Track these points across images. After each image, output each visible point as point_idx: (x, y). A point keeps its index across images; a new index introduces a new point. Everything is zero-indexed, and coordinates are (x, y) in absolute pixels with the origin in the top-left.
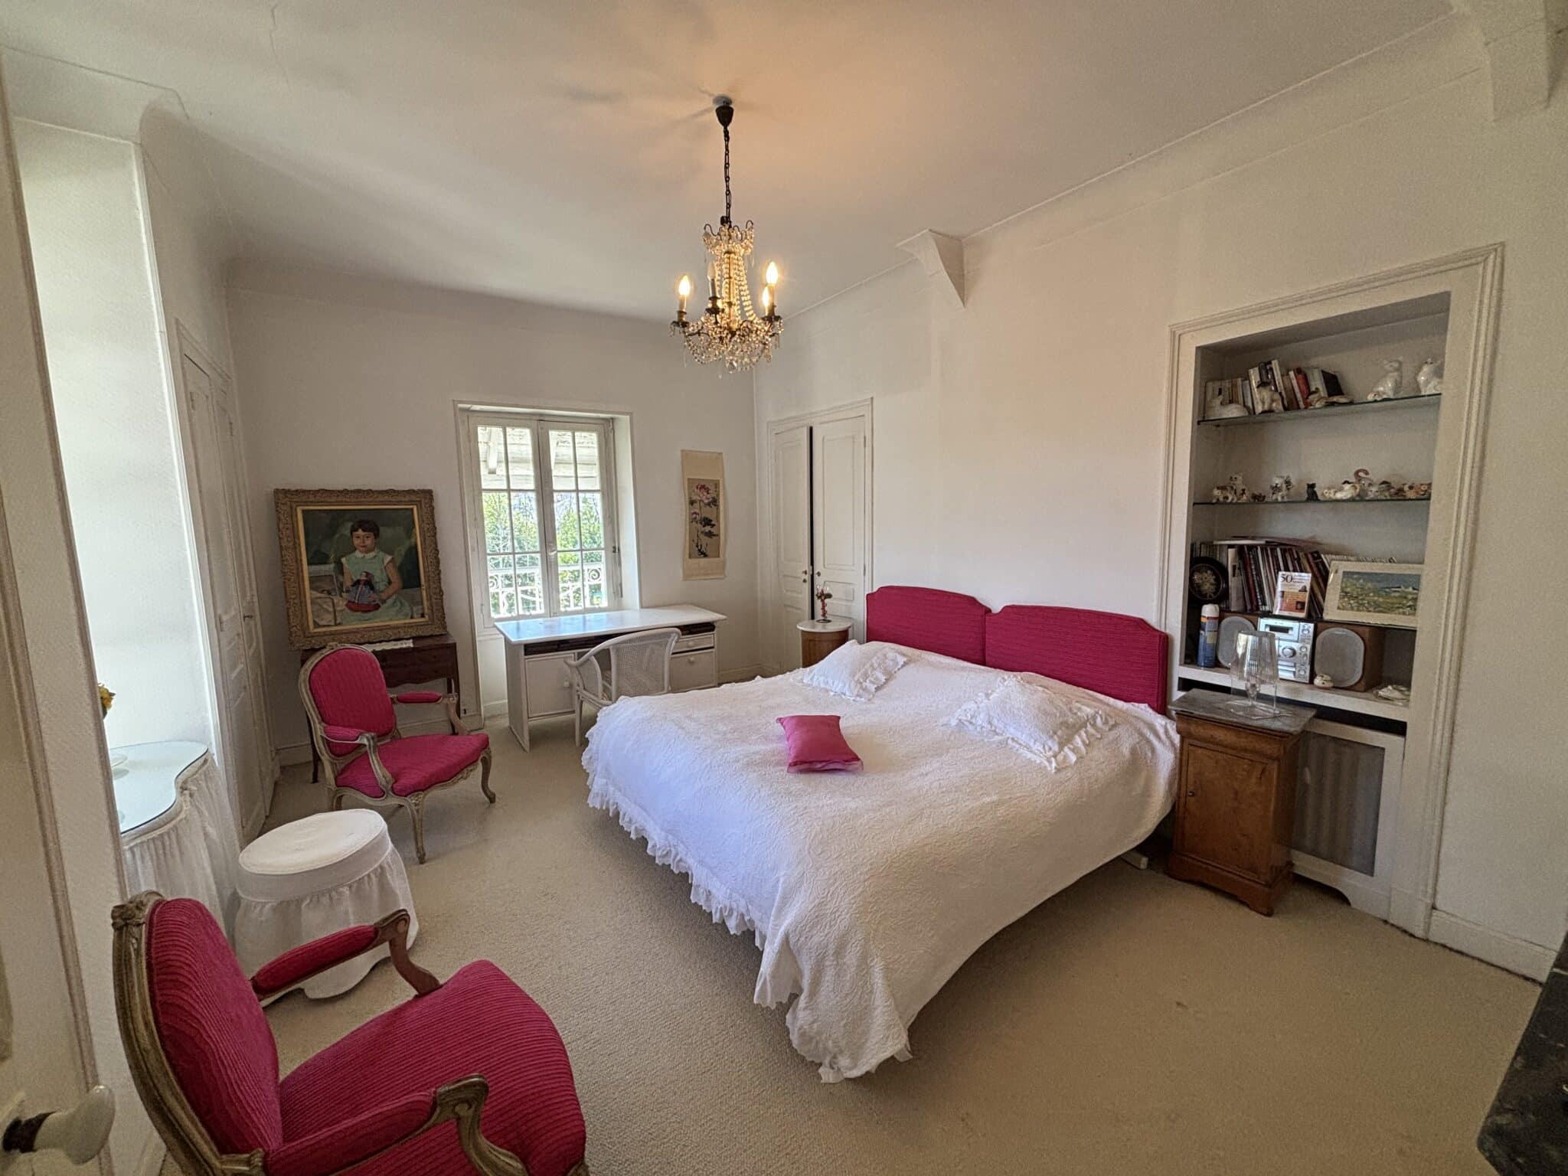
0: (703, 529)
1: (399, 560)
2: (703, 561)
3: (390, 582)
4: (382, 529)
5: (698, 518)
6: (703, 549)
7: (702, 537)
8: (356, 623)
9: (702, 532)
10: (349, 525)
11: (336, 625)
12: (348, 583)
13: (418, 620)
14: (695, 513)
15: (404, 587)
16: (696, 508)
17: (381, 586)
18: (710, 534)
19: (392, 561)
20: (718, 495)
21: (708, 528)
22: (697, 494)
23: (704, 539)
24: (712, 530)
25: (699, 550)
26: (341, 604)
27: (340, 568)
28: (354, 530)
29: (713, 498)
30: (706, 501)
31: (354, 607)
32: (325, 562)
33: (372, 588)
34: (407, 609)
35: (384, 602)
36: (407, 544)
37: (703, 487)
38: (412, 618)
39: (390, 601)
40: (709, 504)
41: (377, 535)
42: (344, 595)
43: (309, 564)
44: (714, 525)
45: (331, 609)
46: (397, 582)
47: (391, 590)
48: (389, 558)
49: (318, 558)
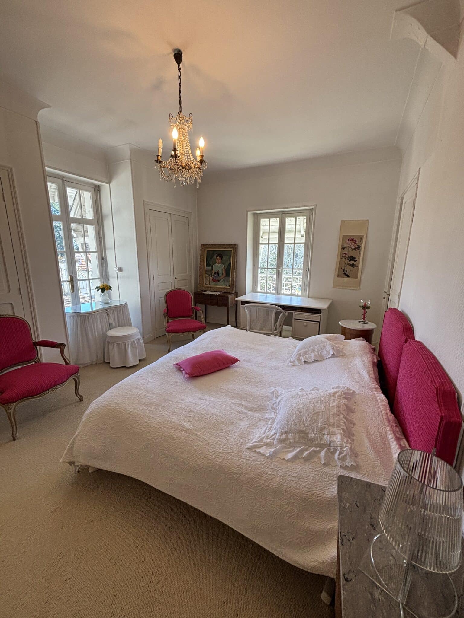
0: (349, 262)
1: (226, 268)
2: (346, 279)
3: (223, 274)
4: (223, 257)
5: (347, 256)
6: (347, 273)
7: (348, 267)
8: (213, 285)
9: (348, 264)
10: (216, 255)
11: (210, 285)
12: (213, 273)
13: (228, 287)
14: (345, 254)
15: (226, 276)
16: (346, 251)
17: (220, 275)
18: (353, 265)
19: (224, 267)
20: (361, 244)
21: (352, 262)
22: (348, 243)
23: (349, 268)
24: (355, 263)
25: (345, 274)
26: (211, 279)
27: (212, 269)
28: (217, 257)
29: (358, 246)
30: (353, 247)
31: (214, 280)
32: (209, 266)
33: (219, 275)
34: (226, 283)
35: (221, 280)
36: (229, 262)
37: (352, 240)
38: (227, 286)
39: (222, 280)
40: (355, 249)
41: (222, 259)
42: (212, 276)
43: (206, 266)
44: (356, 261)
45: (209, 280)
46: (224, 275)
47: (222, 277)
48: (224, 266)
49: (208, 265)
